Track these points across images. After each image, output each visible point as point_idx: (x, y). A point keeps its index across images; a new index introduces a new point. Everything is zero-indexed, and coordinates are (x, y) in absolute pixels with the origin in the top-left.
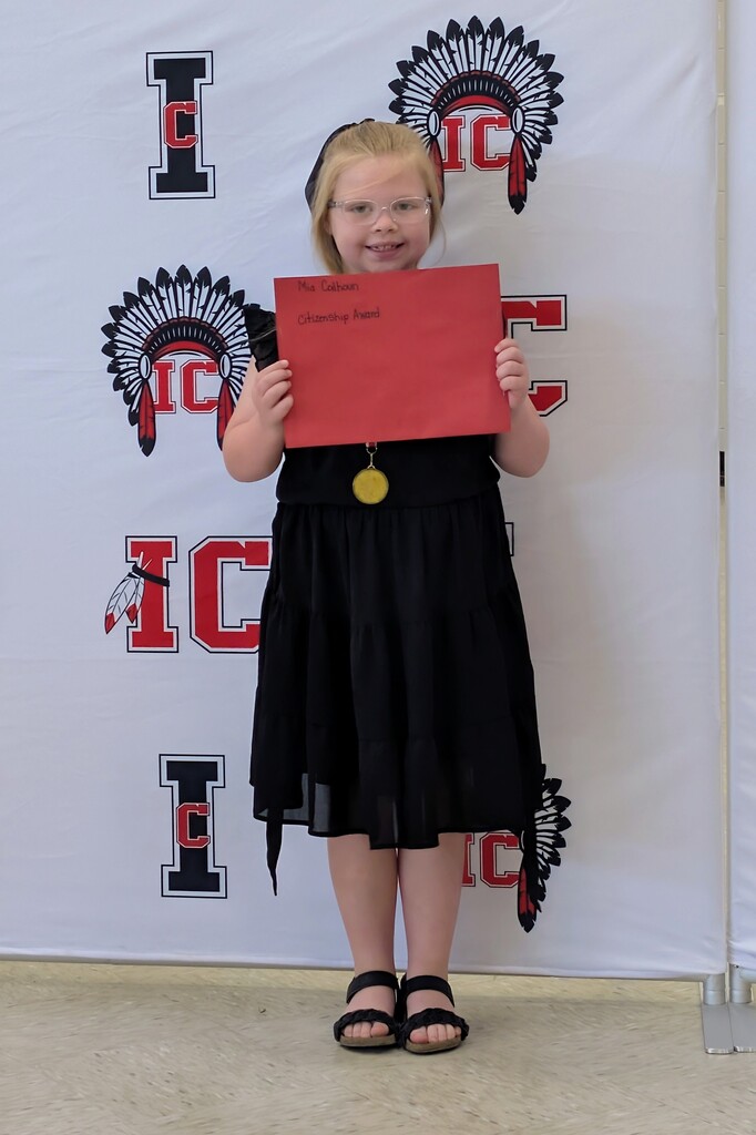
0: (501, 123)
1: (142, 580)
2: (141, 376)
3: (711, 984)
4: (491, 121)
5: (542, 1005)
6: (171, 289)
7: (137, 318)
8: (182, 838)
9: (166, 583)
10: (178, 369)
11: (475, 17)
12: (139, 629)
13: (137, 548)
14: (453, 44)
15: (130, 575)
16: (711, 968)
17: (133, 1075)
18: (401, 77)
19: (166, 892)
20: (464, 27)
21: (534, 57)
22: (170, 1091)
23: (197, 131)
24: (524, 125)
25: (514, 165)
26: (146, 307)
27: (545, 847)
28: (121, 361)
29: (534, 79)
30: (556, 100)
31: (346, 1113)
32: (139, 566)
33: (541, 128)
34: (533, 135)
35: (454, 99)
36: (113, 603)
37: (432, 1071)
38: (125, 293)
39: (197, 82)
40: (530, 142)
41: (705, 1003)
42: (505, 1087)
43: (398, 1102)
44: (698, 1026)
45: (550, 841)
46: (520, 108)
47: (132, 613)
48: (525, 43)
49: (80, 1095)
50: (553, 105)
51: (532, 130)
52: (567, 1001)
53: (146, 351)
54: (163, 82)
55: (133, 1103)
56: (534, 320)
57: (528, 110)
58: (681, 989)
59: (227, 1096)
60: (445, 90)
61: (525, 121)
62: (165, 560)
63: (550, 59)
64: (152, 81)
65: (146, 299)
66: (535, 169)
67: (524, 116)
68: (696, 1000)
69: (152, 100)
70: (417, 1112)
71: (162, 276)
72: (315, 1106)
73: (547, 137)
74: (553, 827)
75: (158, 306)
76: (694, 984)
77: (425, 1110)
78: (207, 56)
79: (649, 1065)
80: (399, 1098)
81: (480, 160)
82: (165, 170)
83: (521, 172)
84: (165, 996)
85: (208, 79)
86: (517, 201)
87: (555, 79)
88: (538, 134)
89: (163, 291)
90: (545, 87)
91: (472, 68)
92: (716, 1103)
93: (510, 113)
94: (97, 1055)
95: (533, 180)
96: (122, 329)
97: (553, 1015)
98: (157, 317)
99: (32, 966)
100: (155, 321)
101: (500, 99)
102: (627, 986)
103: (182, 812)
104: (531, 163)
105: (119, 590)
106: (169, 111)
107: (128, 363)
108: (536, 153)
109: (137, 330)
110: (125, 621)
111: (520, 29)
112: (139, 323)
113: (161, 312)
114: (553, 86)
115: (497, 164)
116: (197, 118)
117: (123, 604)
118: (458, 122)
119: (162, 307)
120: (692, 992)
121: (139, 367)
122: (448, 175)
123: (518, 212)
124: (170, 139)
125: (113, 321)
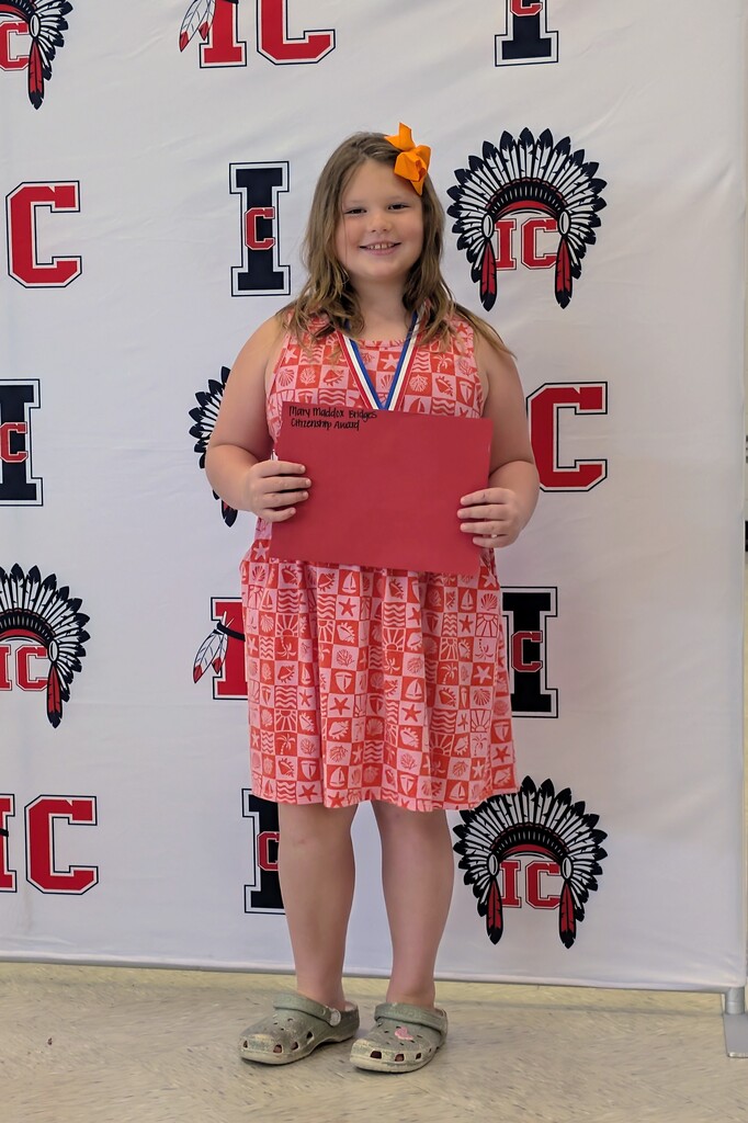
0: (549, 226)
1: (226, 636)
3: (732, 996)
4: (540, 223)
5: (580, 1012)
8: (262, 862)
11: (526, 129)
12: (224, 679)
13: (221, 608)
14: (506, 154)
15: (215, 632)
16: (732, 982)
17: (221, 1068)
18: (458, 184)
19: (249, 908)
20: (516, 138)
21: (580, 165)
22: (256, 1083)
23: (275, 235)
24: (570, 227)
25: (561, 264)
27: (584, 875)
28: (206, 441)
29: (579, 185)
30: (600, 204)
31: (408, 1105)
32: (223, 624)
33: (586, 230)
34: (578, 237)
35: (507, 204)
36: (200, 656)
37: (484, 1068)
38: (210, 381)
39: (275, 189)
40: (575, 243)
41: (726, 1012)
42: (547, 1084)
43: (454, 1096)
44: (721, 1032)
45: (589, 869)
46: (567, 212)
47: (216, 665)
48: (572, 152)
49: (175, 1086)
50: (597, 208)
51: (577, 232)
52: (603, 1009)
54: (244, 190)
55: (221, 1093)
56: (578, 405)
57: (574, 213)
58: (704, 999)
59: (304, 1088)
60: (498, 195)
61: (571, 223)
63: (594, 166)
64: (234, 189)
66: (580, 267)
67: (570, 219)
68: (718, 1009)
69: (233, 207)
70: (472, 1104)
72: (381, 1098)
73: (591, 239)
74: (591, 856)
76: (717, 995)
77: (479, 1103)
78: (284, 166)
79: (677, 1066)
80: (454, 1091)
81: (530, 260)
82: (245, 270)
83: (567, 270)
84: (247, 999)
85: (284, 187)
86: (563, 297)
87: (599, 185)
88: (583, 236)
90: (589, 192)
91: (523, 175)
92: (738, 1101)
93: (557, 216)
94: (189, 1050)
95: (577, 277)
96: (207, 413)
97: (591, 1021)
99: (131, 971)
101: (549, 204)
102: (656, 996)
103: (262, 839)
104: (576, 262)
105: (206, 645)
106: (249, 217)
108: (581, 253)
110: (211, 672)
111: (567, 140)
114: (597, 190)
115: (545, 263)
116: (275, 222)
117: (209, 657)
118: (510, 225)
120: (715, 1002)
122: (501, 273)
123: (563, 306)
124: (250, 241)
125: (199, 406)
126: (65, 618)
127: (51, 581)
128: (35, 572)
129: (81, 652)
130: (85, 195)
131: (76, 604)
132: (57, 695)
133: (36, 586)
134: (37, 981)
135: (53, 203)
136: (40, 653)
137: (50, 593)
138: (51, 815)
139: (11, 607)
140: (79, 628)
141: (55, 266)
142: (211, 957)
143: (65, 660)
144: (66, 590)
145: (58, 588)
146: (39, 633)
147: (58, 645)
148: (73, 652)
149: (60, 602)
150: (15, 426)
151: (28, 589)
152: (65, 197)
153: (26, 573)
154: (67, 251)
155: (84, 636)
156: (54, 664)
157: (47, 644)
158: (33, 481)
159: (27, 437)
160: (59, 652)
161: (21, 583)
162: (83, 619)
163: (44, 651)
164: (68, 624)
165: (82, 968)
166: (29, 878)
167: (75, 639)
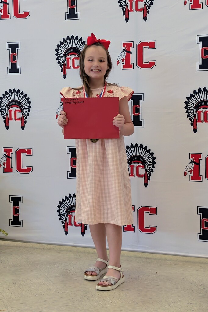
1: (193, 164)
2: (194, 114)
6: (202, 93)
7: (193, 100)
8: (203, 227)
9: (199, 165)
10: (203, 112)
12: (193, 176)
13: (192, 156)
15: (190, 162)
17: (192, 284)
19: (199, 240)
26: (196, 97)
28: (189, 110)
32: (193, 160)
36: (186, 169)
38: (190, 94)
47: (191, 172)
53: (195, 108)
54: (201, 42)
55: (192, 290)
62: (199, 159)
64: (198, 42)
65: (196, 95)
69: (198, 47)
71: (200, 90)
75: (198, 97)
82: (201, 64)
84: (198, 265)
89: (200, 93)
94: (183, 278)
96: (189, 103)
98: (198, 100)
99: (166, 256)
100: (198, 101)
103: (203, 221)
105: (188, 166)
106: (202, 50)
107: (191, 111)
109: (193, 103)
110: (189, 173)
112: (194, 101)
113: (199, 98)
117: (189, 169)
119: (199, 97)
121: (193, 112)
124: (202, 56)
125: (187, 101)
126: (149, 158)
127: (146, 148)
128: (141, 145)
129: (153, 167)
130: (158, 44)
131: (152, 154)
132: (147, 179)
133: (142, 149)
134: (140, 257)
135: (149, 47)
136: (142, 167)
137: (145, 151)
138: (144, 212)
139: (135, 155)
140: (153, 161)
141: (149, 63)
142: (188, 253)
143: (149, 169)
144: (150, 150)
145: (147, 150)
146: (142, 162)
147: (147, 165)
148: (151, 167)
149: (148, 153)
150: (137, 106)
151: (139, 150)
152: (152, 45)
153: (139, 145)
154: (152, 59)
155: (154, 163)
156: (146, 170)
157: (144, 165)
158: (141, 121)
159: (140, 109)
160: (147, 167)
161: (137, 148)
162: (154, 158)
163: (143, 167)
164: (150, 159)
165: (152, 254)
166: (138, 229)
167: (152, 164)
